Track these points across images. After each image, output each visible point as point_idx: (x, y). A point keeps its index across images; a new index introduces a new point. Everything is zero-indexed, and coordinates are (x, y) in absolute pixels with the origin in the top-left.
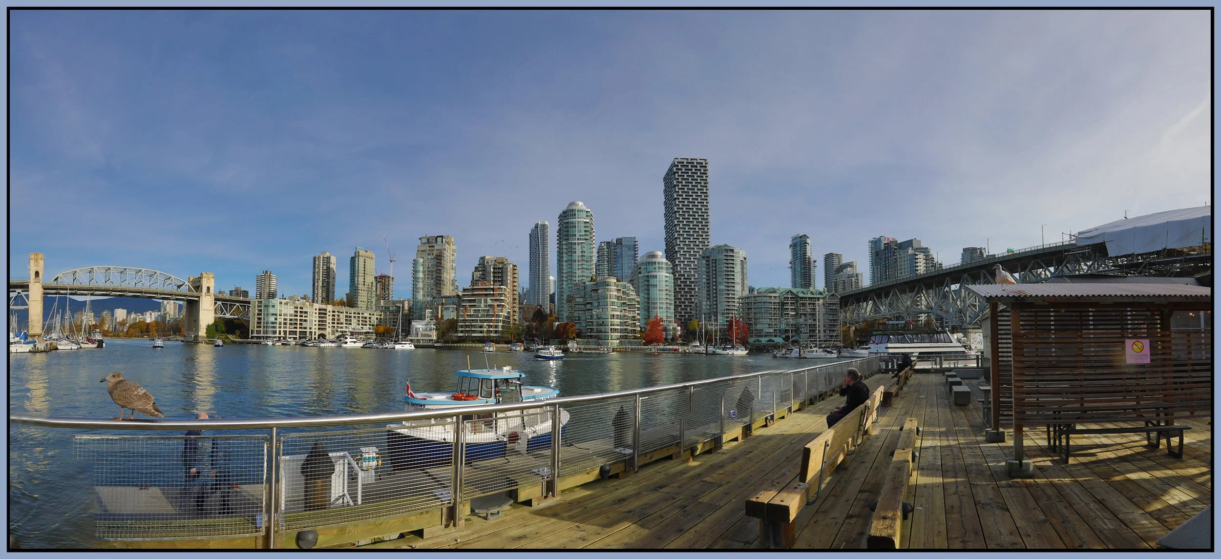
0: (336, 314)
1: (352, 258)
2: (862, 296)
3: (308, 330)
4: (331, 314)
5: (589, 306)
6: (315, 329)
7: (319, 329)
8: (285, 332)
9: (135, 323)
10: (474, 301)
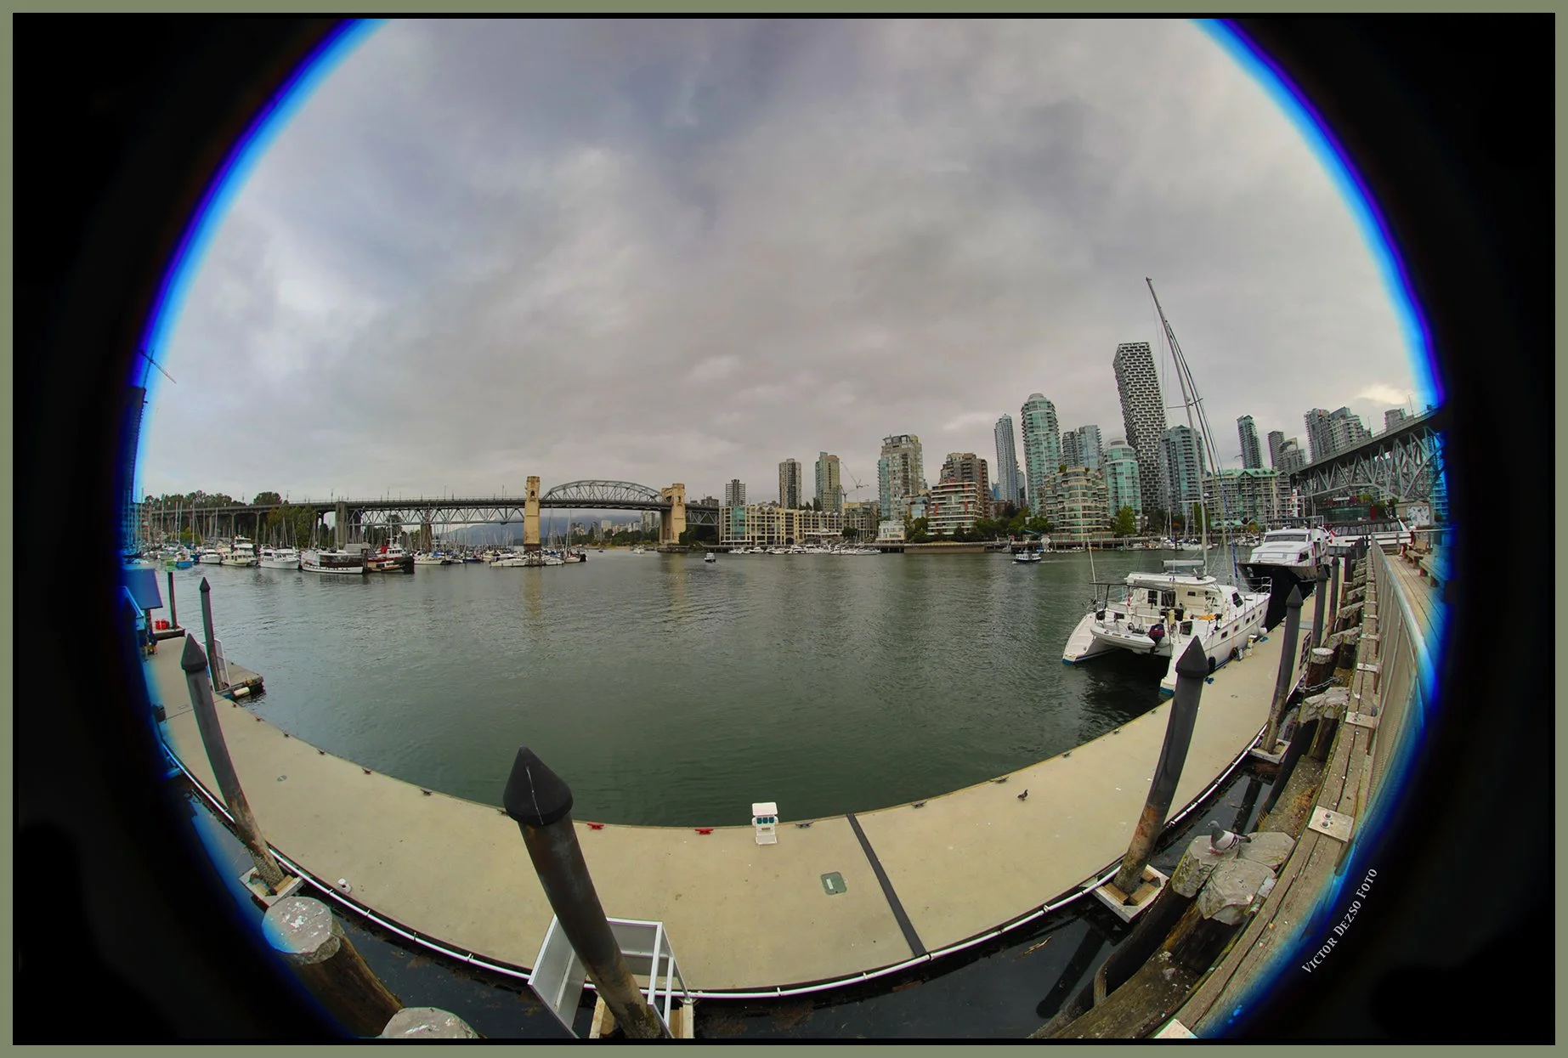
0: (803, 518)
1: (817, 463)
2: (1308, 473)
3: (776, 535)
4: (798, 518)
5: (1060, 499)
6: (783, 534)
7: (787, 533)
8: (753, 538)
9: (619, 533)
10: (944, 498)
